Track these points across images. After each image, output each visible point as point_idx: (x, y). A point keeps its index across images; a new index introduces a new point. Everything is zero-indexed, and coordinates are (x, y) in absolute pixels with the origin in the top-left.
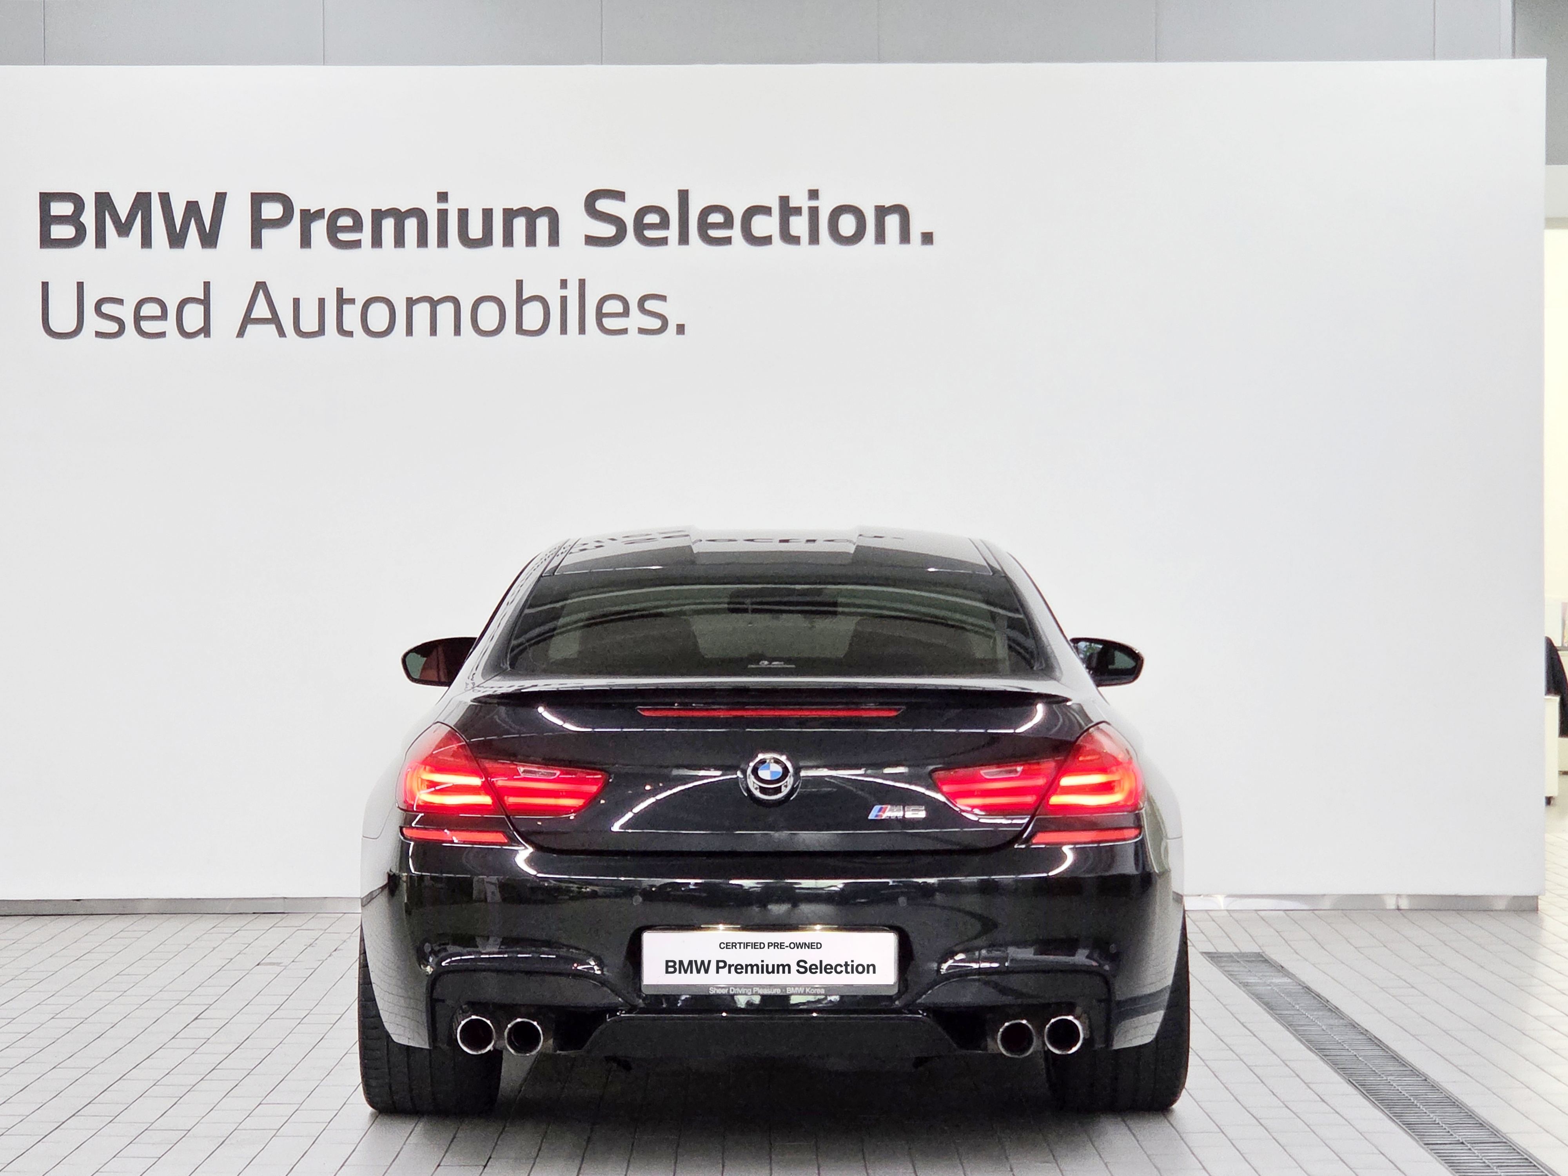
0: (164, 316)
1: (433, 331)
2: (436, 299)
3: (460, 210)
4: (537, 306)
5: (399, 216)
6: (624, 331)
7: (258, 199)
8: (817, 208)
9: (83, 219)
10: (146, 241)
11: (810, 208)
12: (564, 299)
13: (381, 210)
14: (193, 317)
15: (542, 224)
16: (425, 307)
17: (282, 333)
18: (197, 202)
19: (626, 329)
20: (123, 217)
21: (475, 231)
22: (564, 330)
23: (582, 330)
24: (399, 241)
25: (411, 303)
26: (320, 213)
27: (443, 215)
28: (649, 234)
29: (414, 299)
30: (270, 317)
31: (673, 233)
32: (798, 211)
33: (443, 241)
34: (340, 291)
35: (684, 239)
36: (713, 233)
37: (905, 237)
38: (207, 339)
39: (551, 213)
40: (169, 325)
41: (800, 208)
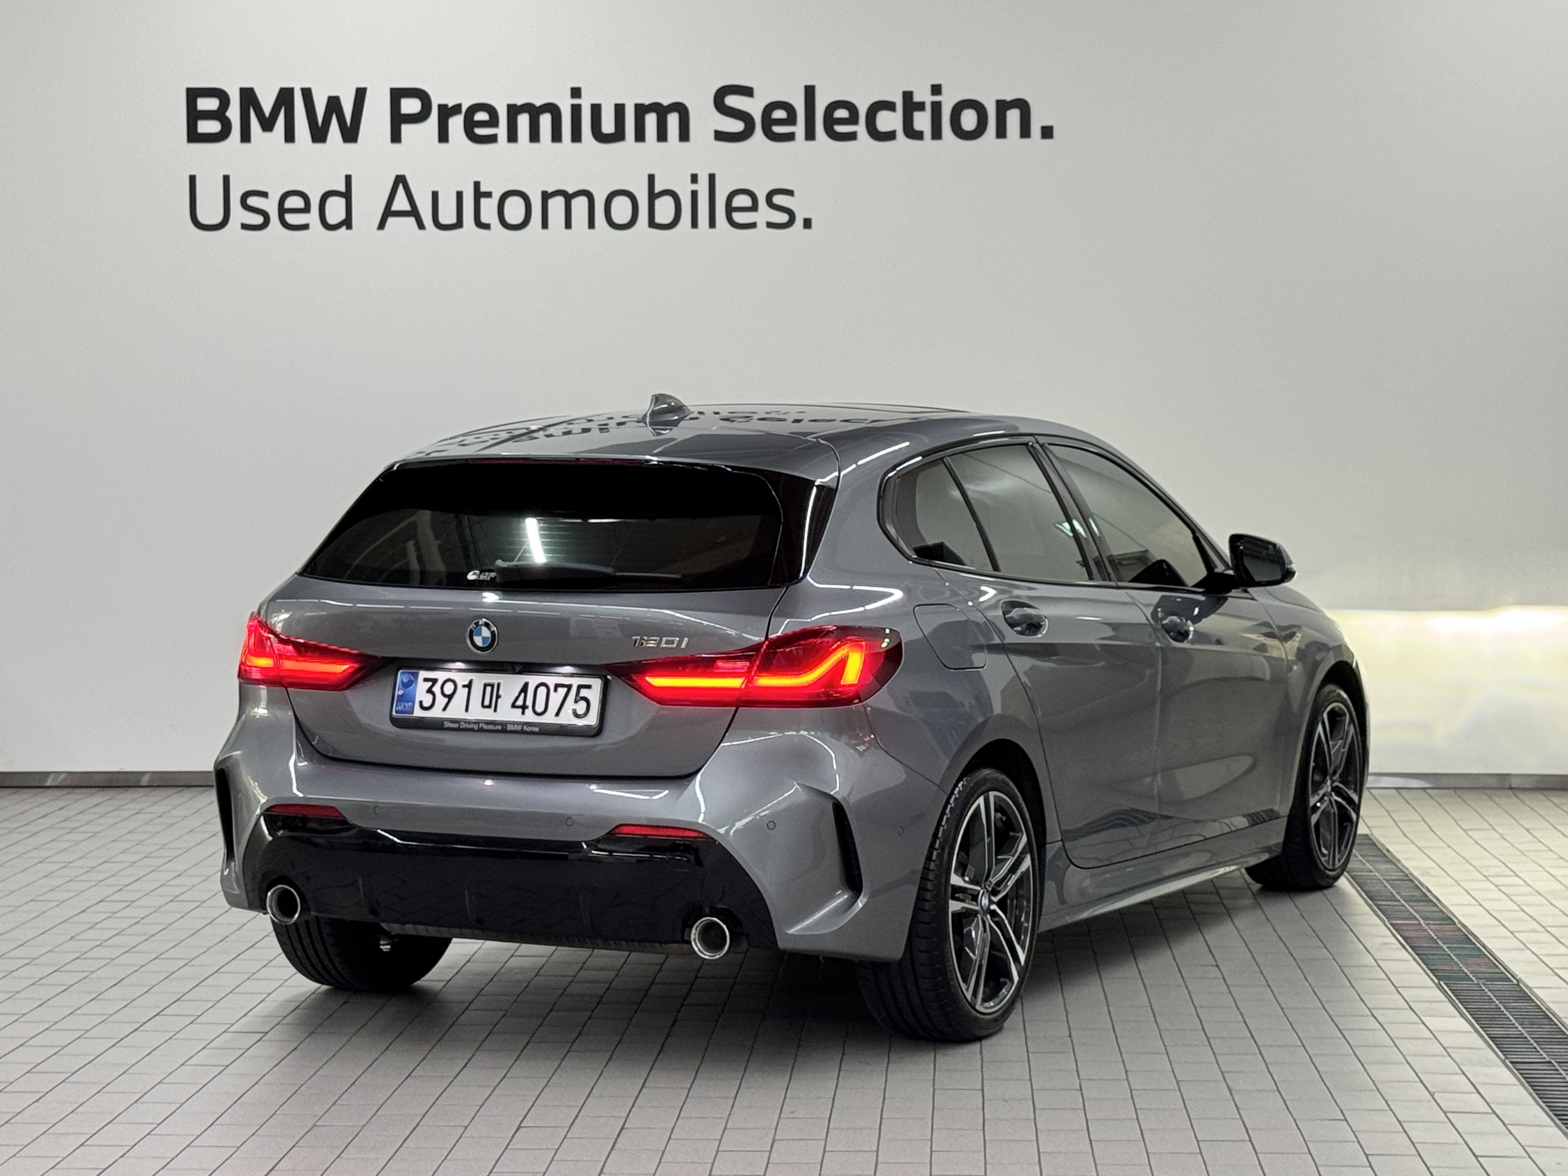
0: (307, 209)
1: (568, 225)
2: (570, 193)
3: (592, 106)
4: (669, 200)
5: (534, 112)
6: (753, 225)
7: (397, 95)
8: (940, 103)
9: (229, 114)
10: (290, 137)
11: (933, 103)
12: (694, 194)
13: (516, 105)
14: (336, 210)
15: (673, 120)
16: (560, 201)
17: (421, 225)
19: (755, 223)
20: (267, 110)
21: (608, 126)
22: (695, 224)
23: (712, 224)
24: (534, 136)
25: (546, 196)
26: (457, 109)
27: (576, 110)
28: (778, 129)
29: (549, 192)
30: (410, 209)
31: (799, 129)
32: (921, 106)
33: (576, 137)
34: (477, 185)
35: (810, 135)
36: (839, 129)
37: (1025, 132)
38: (349, 231)
39: (681, 109)
40: (313, 217)
41: (923, 103)
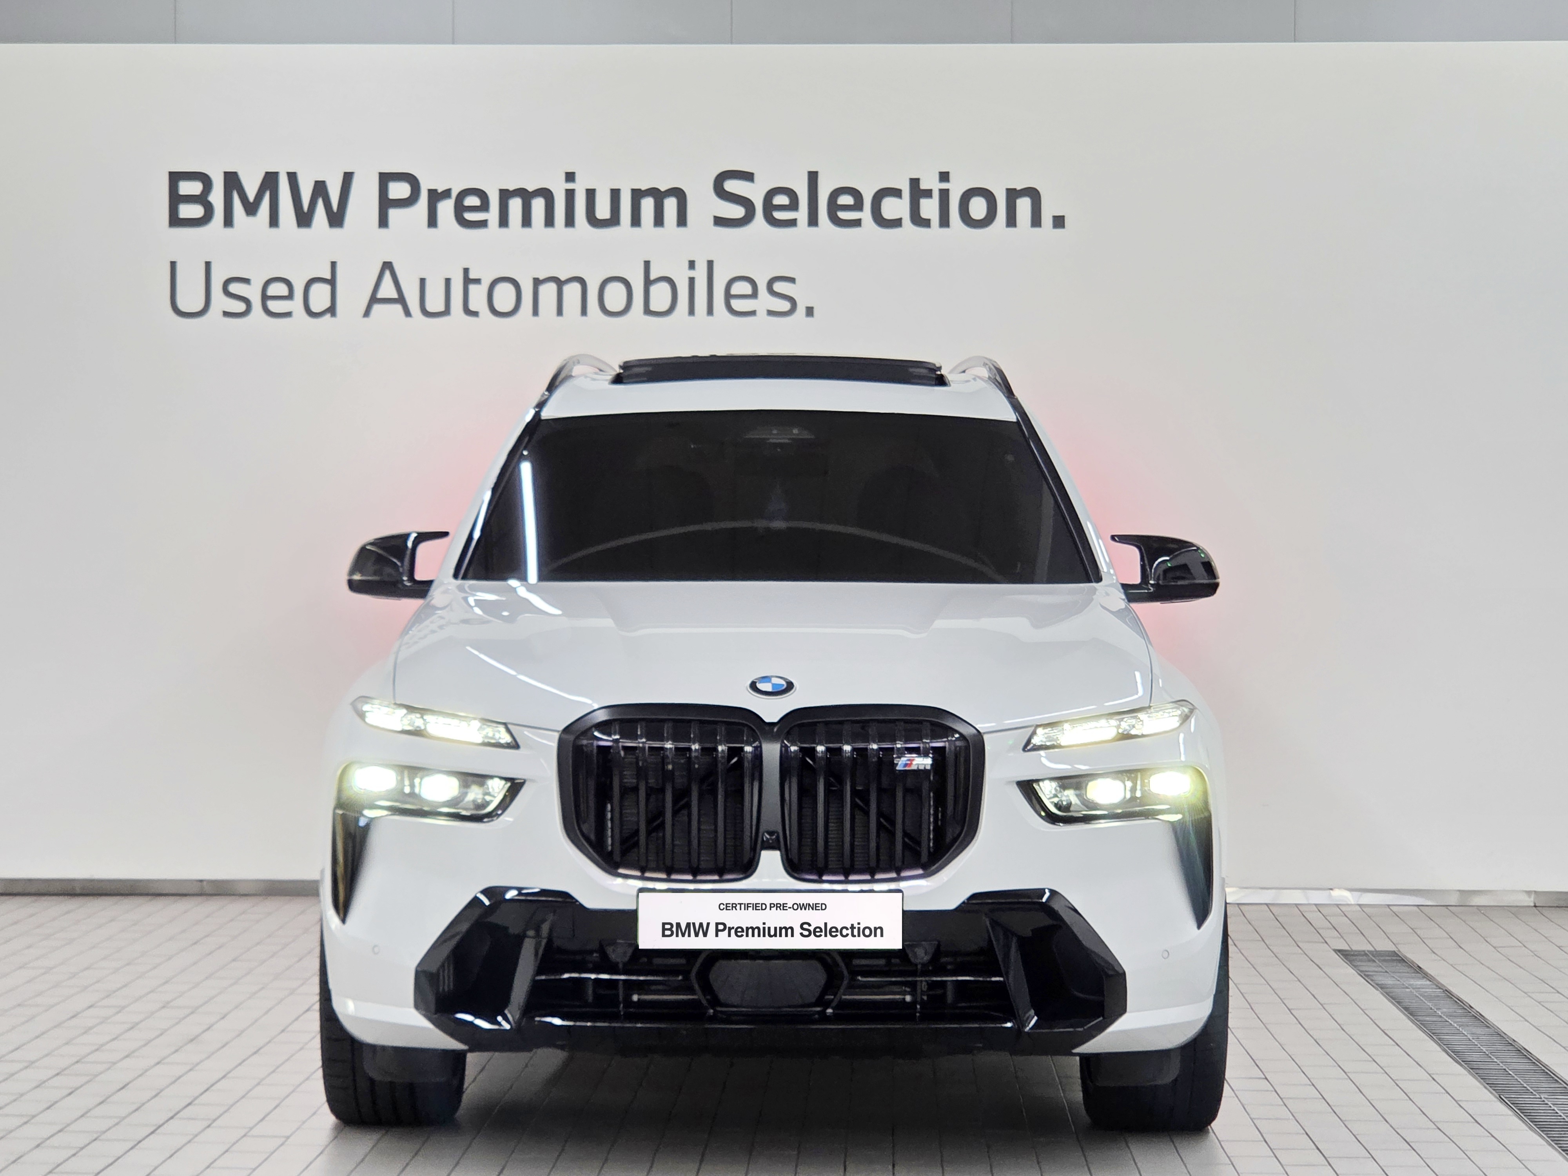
0: (290, 297)
1: (560, 312)
2: (563, 278)
3: (587, 190)
4: (665, 287)
5: (526, 196)
6: (753, 313)
7: (385, 179)
8: (948, 190)
9: (212, 198)
10: (274, 221)
11: (941, 191)
12: (692, 281)
13: (508, 189)
14: (320, 297)
15: (670, 205)
16: (552, 287)
17: (408, 313)
18: (323, 182)
19: (755, 311)
20: (251, 196)
21: (603, 211)
22: (692, 312)
23: (710, 311)
24: (527, 221)
25: (537, 282)
26: (447, 194)
27: (570, 195)
28: (778, 215)
29: (540, 279)
30: (395, 295)
31: (802, 214)
32: (928, 193)
33: (570, 221)
34: (466, 271)
35: (813, 221)
36: (843, 215)
37: (1036, 221)
38: (333, 319)
39: (679, 194)
40: (296, 305)
41: (931, 190)
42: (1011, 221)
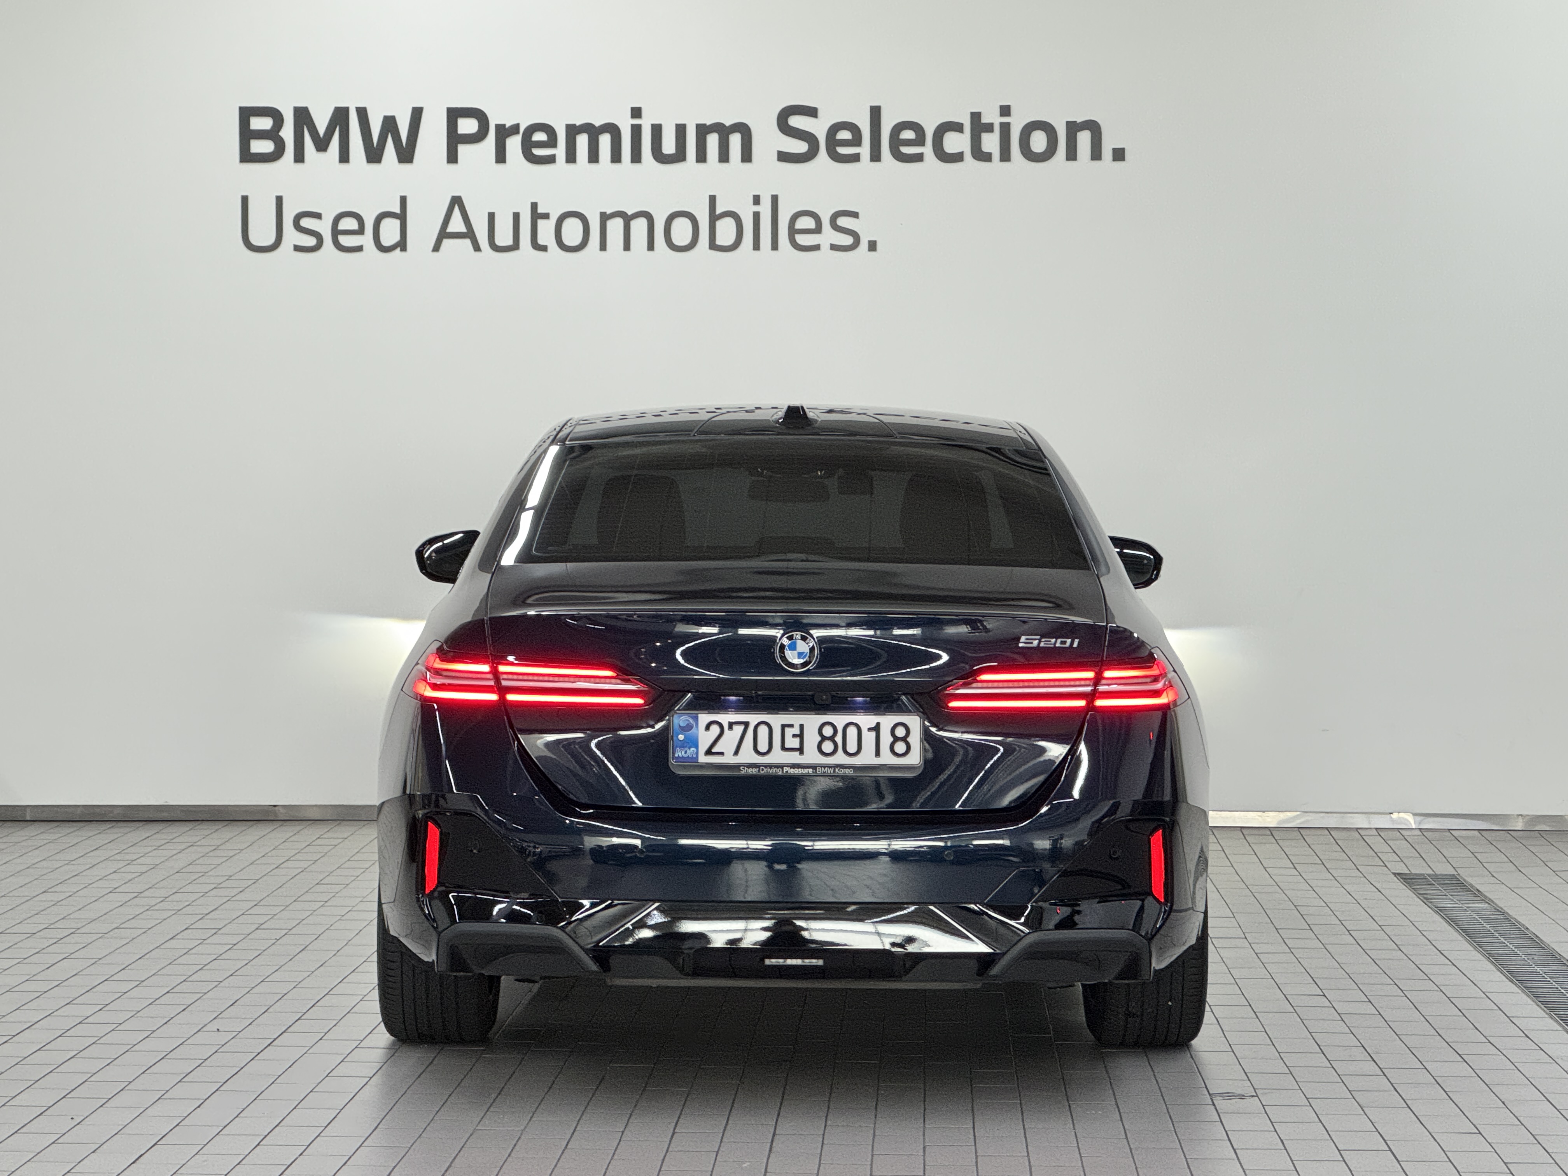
0: (361, 231)
1: (627, 247)
2: (629, 213)
3: (653, 125)
4: (730, 222)
5: (593, 132)
6: (817, 248)
7: (454, 115)
8: (1008, 124)
9: (282, 134)
10: (344, 157)
11: (1001, 124)
12: (757, 216)
13: (575, 125)
14: (390, 232)
15: (735, 140)
16: (619, 222)
17: (477, 248)
19: (819, 245)
20: (321, 130)
21: (669, 146)
22: (756, 246)
23: (775, 246)
24: (594, 157)
25: (605, 218)
26: (515, 129)
27: (636, 131)
28: (842, 150)
29: (608, 213)
30: (464, 229)
31: (865, 150)
32: (989, 128)
33: (636, 157)
34: (534, 206)
35: (876, 156)
36: (905, 150)
37: (1096, 154)
38: (403, 253)
39: (744, 129)
40: (367, 240)
41: (992, 124)
42: (1072, 155)
